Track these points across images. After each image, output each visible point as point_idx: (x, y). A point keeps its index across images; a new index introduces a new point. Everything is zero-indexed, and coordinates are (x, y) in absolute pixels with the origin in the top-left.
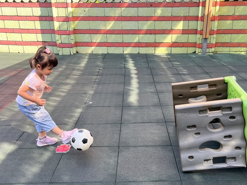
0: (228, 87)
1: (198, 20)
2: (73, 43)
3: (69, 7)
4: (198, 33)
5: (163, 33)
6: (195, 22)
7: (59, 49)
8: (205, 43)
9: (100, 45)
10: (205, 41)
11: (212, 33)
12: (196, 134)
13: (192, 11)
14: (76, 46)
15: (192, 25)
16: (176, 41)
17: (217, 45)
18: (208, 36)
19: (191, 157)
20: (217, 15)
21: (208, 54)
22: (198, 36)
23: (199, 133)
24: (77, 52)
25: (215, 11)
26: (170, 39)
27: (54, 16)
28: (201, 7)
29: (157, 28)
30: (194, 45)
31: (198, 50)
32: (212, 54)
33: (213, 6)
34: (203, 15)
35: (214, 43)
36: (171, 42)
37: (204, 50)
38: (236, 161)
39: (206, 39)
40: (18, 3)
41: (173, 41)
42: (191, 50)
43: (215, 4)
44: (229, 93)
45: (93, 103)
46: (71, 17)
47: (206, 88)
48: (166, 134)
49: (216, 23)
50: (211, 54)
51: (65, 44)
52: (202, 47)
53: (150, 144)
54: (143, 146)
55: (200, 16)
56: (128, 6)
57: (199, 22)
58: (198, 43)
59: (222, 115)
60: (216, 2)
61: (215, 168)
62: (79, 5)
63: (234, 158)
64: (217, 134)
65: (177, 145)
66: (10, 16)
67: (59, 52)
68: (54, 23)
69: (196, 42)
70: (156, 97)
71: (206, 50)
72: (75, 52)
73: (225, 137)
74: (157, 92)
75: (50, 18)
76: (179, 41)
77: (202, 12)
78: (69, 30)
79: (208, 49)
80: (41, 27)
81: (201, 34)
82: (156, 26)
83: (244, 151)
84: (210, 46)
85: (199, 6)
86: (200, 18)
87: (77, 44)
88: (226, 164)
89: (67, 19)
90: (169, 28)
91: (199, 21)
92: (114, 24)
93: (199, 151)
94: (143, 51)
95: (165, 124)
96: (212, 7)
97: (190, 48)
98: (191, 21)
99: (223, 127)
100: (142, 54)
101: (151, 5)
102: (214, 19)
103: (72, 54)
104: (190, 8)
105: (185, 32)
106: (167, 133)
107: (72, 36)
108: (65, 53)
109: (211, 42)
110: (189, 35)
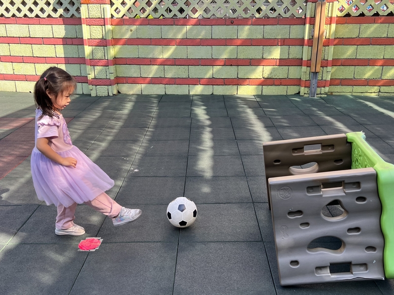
0: (353, 149)
1: (303, 45)
2: (112, 78)
3: (108, 25)
4: (303, 64)
5: (250, 65)
6: (298, 48)
7: (91, 87)
8: (314, 80)
9: (154, 81)
10: (315, 77)
11: (325, 64)
12: (302, 224)
13: (294, 32)
14: (118, 84)
15: (295, 52)
16: (270, 76)
17: (333, 82)
18: (319, 69)
19: (295, 262)
20: (332, 37)
21: (319, 95)
22: (304, 68)
23: (307, 224)
24: (119, 92)
25: (329, 31)
26: (261, 72)
27: (84, 38)
28: (307, 26)
29: (241, 56)
30: (298, 82)
31: (303, 90)
32: (326, 96)
33: (326, 24)
34: (311, 37)
35: (329, 78)
36: (261, 77)
37: (313, 90)
38: (368, 271)
39: (316, 73)
40: (32, 18)
41: (266, 76)
42: (292, 90)
43: (330, 21)
44: (355, 159)
45: (140, 171)
46: (110, 39)
47: (316, 151)
48: (253, 223)
49: (332, 48)
50: (323, 96)
51: (100, 80)
52: (310, 86)
53: (229, 238)
54: (217, 242)
55: (306, 38)
56: (196, 23)
57: (306, 48)
58: (304, 79)
59: (344, 194)
60: (331, 18)
61: (334, 280)
62: (122, 22)
63: (364, 265)
64: (336, 225)
65: (273, 241)
66: (19, 37)
67: (92, 92)
68: (84, 48)
69: (301, 78)
70: (238, 162)
71: (316, 90)
72: (115, 92)
73: (350, 230)
74: (241, 155)
75: (79, 41)
76: (275, 76)
77: (309, 33)
78: (106, 58)
79: (319, 89)
80: (64, 53)
81: (309, 66)
82: (238, 54)
83: (381, 254)
84: (322, 84)
85: (305, 24)
86: (306, 42)
87: (119, 80)
88: (352, 274)
89: (103, 43)
90: (260, 57)
91: (304, 47)
92: (176, 49)
93: (308, 252)
94: (219, 90)
95: (253, 207)
96: (325, 26)
97: (291, 86)
98: (293, 46)
99: (346, 215)
100: (217, 96)
101: (232, 22)
102: (328, 43)
103: (111, 94)
104: (291, 26)
105: (283, 62)
106: (256, 221)
107: (112, 68)
108: (100, 94)
109: (324, 79)
110: (290, 67)
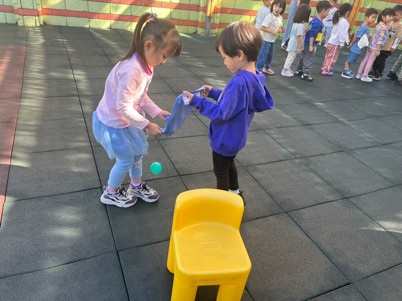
2: (39, 9)
4: (201, 10)
7: (17, 16)
8: (209, 23)
11: (216, 11)
17: (221, 25)
21: (211, 35)
22: (201, 13)
24: (44, 23)
26: (168, 14)
30: (195, 24)
31: (200, 31)
35: (218, 23)
39: (210, 18)
50: (214, 35)
51: (27, 10)
52: (205, 27)
67: (19, 21)
69: (197, 21)
71: (209, 30)
79: (211, 30)
81: (205, 11)
84: (213, 26)
87: (44, 12)
97: (191, 27)
103: (38, 25)
105: (185, 7)
108: (27, 24)
109: (215, 22)
110: (191, 12)
